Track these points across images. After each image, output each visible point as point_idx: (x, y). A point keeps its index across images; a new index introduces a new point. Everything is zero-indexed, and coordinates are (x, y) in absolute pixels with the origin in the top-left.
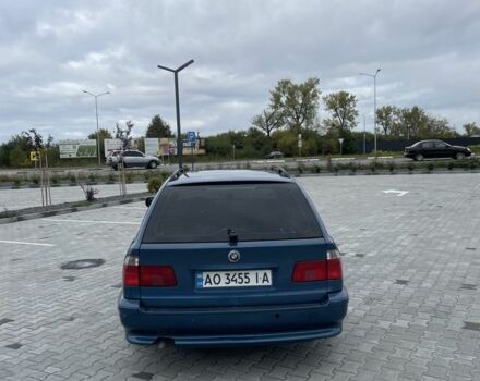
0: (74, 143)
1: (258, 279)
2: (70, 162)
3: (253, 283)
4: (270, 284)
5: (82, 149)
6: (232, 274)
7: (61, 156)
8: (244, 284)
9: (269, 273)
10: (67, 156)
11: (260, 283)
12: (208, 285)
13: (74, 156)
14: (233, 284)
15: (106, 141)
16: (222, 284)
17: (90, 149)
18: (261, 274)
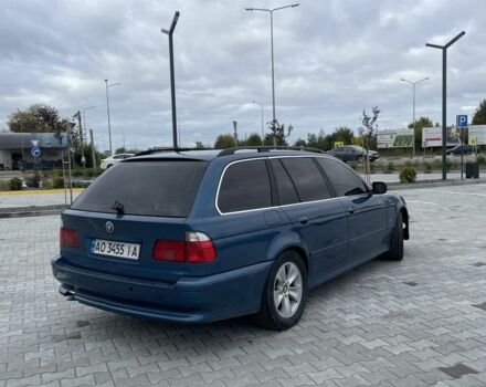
0: (391, 133)
1: (129, 252)
2: (385, 152)
3: (125, 255)
4: (136, 258)
5: (399, 139)
6: (113, 243)
7: (379, 146)
8: (119, 255)
9: (138, 247)
10: (384, 146)
11: (130, 257)
12: (97, 252)
13: (391, 146)
14: (112, 254)
15: (424, 129)
16: (105, 253)
17: (407, 138)
18: (132, 246)
